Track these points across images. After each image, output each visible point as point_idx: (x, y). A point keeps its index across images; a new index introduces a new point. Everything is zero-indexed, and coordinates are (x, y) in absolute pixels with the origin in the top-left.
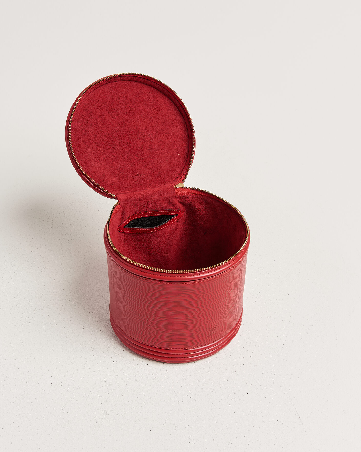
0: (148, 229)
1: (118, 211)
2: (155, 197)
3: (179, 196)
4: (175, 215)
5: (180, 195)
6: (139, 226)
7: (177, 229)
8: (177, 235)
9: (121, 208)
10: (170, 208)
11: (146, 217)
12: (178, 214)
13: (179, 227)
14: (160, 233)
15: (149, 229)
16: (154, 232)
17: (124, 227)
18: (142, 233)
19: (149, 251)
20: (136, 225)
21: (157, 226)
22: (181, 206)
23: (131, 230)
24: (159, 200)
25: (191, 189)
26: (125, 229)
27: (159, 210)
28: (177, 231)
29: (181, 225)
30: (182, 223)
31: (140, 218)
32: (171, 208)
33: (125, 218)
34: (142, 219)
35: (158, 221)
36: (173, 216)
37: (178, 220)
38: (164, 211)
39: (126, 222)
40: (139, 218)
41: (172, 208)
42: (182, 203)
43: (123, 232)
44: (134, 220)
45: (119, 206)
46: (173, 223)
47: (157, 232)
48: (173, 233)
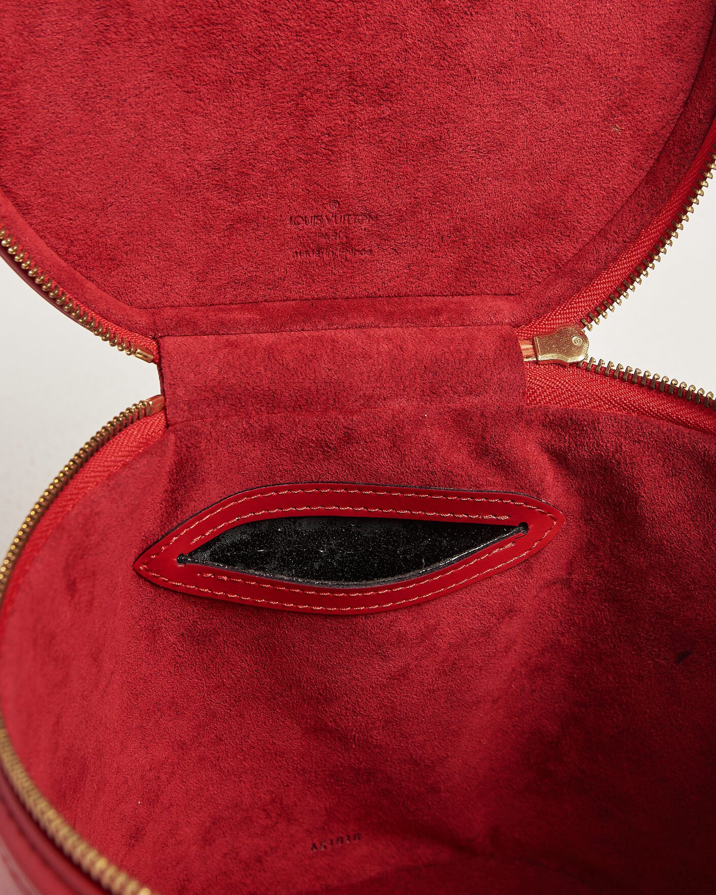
0: (326, 591)
1: (146, 452)
2: (397, 404)
3: (546, 415)
4: (510, 528)
5: (553, 407)
6: (284, 565)
7: (510, 612)
8: (507, 649)
9: (172, 437)
10: (481, 481)
11: (332, 519)
12: (525, 526)
13: (527, 606)
14: (406, 624)
15: (333, 591)
16: (367, 614)
17: (180, 561)
18: (290, 611)
19: (335, 721)
20: (267, 555)
21: (390, 581)
22: (549, 478)
23: (221, 585)
24: (419, 423)
25: (622, 380)
26: (188, 575)
27: (415, 484)
28: (512, 628)
29: (541, 595)
30: (549, 584)
31: (295, 519)
32: (489, 484)
33: (194, 506)
34: (305, 527)
35: (405, 552)
36: (496, 530)
37: (526, 560)
38: (446, 494)
39: (200, 530)
40: (289, 518)
41: (494, 483)
42: (559, 457)
43: (174, 591)
44: (252, 524)
45: (158, 421)
46: (489, 576)
47: (386, 619)
48: (486, 634)
